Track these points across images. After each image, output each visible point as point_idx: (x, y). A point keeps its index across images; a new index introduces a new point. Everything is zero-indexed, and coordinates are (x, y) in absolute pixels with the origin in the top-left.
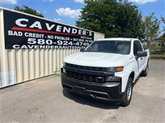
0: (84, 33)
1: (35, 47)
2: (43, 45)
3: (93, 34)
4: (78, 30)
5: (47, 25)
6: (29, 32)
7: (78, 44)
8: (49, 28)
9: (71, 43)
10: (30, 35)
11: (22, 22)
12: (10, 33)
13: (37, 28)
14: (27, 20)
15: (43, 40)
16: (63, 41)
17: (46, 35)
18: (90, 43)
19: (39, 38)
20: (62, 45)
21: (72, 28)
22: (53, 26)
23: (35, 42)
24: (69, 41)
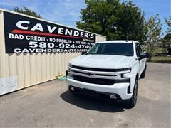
0: (86, 35)
1: (37, 50)
2: (44, 49)
3: (95, 36)
4: (80, 32)
5: (49, 27)
6: (30, 35)
7: (80, 46)
8: (51, 31)
9: (73, 46)
10: (32, 38)
11: (23, 25)
12: (11, 36)
13: (39, 31)
14: (28, 23)
15: (45, 44)
16: (65, 44)
17: (48, 37)
18: (92, 46)
19: (41, 41)
20: (64, 49)
21: (73, 30)
22: (55, 28)
23: (36, 46)
24: (71, 44)
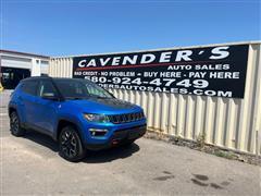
5: (102, 60)
8: (103, 64)
9: (139, 81)
16: (121, 78)
17: (100, 71)
